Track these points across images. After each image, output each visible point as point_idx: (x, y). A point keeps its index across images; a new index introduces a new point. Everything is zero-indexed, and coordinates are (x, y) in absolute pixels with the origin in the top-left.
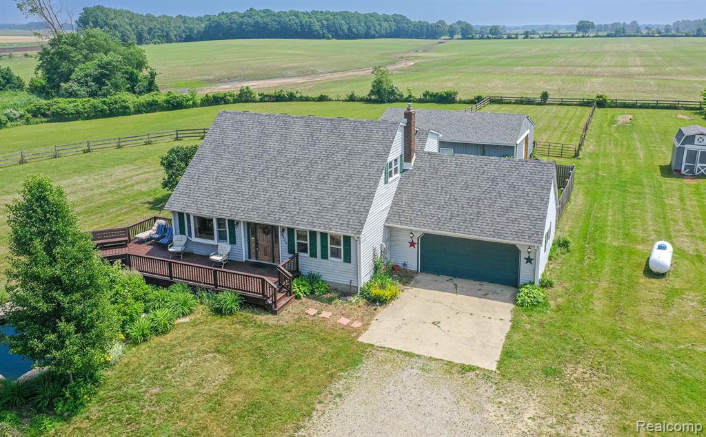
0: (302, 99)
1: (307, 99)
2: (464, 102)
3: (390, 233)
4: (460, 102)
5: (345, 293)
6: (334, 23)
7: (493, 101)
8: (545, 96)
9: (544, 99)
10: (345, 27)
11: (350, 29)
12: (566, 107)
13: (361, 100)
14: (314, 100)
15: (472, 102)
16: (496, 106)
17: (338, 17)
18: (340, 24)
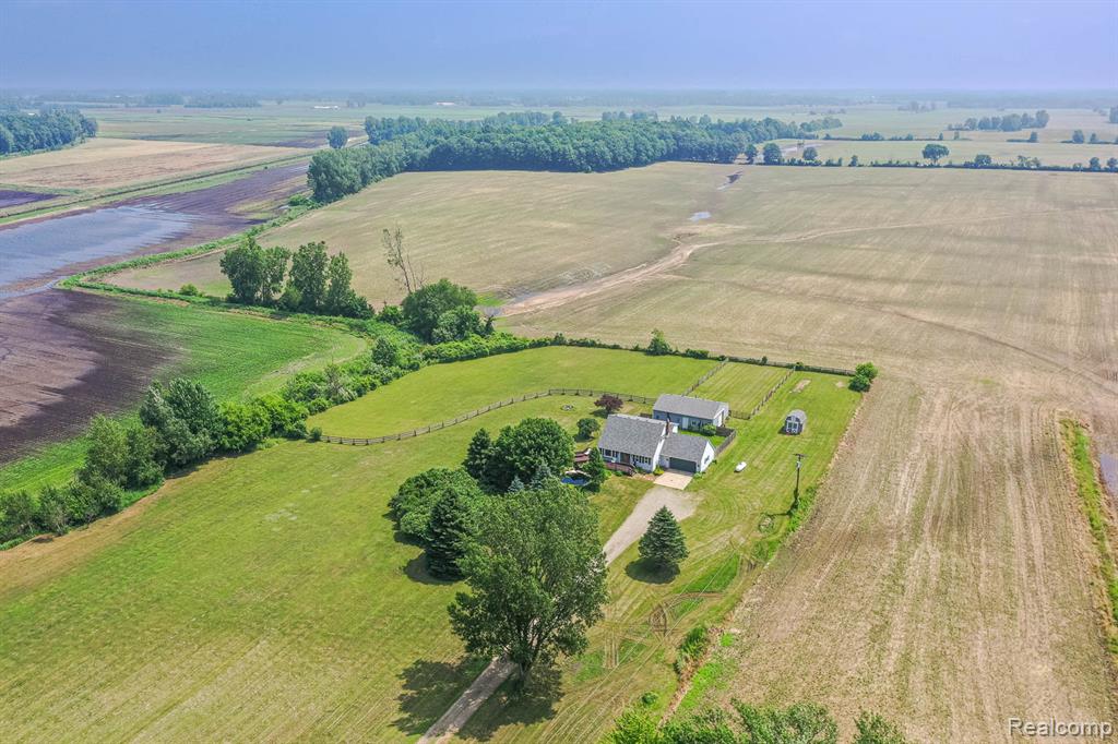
0: (600, 346)
1: (604, 346)
2: (713, 359)
3: (661, 457)
4: (710, 358)
5: (649, 472)
6: (594, 152)
7: (733, 360)
8: (765, 359)
9: (764, 362)
10: (609, 156)
11: (615, 159)
12: (777, 369)
13: (643, 351)
14: (609, 347)
15: (717, 359)
16: (732, 364)
17: (601, 142)
18: (603, 152)
